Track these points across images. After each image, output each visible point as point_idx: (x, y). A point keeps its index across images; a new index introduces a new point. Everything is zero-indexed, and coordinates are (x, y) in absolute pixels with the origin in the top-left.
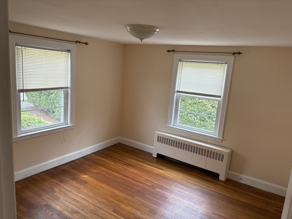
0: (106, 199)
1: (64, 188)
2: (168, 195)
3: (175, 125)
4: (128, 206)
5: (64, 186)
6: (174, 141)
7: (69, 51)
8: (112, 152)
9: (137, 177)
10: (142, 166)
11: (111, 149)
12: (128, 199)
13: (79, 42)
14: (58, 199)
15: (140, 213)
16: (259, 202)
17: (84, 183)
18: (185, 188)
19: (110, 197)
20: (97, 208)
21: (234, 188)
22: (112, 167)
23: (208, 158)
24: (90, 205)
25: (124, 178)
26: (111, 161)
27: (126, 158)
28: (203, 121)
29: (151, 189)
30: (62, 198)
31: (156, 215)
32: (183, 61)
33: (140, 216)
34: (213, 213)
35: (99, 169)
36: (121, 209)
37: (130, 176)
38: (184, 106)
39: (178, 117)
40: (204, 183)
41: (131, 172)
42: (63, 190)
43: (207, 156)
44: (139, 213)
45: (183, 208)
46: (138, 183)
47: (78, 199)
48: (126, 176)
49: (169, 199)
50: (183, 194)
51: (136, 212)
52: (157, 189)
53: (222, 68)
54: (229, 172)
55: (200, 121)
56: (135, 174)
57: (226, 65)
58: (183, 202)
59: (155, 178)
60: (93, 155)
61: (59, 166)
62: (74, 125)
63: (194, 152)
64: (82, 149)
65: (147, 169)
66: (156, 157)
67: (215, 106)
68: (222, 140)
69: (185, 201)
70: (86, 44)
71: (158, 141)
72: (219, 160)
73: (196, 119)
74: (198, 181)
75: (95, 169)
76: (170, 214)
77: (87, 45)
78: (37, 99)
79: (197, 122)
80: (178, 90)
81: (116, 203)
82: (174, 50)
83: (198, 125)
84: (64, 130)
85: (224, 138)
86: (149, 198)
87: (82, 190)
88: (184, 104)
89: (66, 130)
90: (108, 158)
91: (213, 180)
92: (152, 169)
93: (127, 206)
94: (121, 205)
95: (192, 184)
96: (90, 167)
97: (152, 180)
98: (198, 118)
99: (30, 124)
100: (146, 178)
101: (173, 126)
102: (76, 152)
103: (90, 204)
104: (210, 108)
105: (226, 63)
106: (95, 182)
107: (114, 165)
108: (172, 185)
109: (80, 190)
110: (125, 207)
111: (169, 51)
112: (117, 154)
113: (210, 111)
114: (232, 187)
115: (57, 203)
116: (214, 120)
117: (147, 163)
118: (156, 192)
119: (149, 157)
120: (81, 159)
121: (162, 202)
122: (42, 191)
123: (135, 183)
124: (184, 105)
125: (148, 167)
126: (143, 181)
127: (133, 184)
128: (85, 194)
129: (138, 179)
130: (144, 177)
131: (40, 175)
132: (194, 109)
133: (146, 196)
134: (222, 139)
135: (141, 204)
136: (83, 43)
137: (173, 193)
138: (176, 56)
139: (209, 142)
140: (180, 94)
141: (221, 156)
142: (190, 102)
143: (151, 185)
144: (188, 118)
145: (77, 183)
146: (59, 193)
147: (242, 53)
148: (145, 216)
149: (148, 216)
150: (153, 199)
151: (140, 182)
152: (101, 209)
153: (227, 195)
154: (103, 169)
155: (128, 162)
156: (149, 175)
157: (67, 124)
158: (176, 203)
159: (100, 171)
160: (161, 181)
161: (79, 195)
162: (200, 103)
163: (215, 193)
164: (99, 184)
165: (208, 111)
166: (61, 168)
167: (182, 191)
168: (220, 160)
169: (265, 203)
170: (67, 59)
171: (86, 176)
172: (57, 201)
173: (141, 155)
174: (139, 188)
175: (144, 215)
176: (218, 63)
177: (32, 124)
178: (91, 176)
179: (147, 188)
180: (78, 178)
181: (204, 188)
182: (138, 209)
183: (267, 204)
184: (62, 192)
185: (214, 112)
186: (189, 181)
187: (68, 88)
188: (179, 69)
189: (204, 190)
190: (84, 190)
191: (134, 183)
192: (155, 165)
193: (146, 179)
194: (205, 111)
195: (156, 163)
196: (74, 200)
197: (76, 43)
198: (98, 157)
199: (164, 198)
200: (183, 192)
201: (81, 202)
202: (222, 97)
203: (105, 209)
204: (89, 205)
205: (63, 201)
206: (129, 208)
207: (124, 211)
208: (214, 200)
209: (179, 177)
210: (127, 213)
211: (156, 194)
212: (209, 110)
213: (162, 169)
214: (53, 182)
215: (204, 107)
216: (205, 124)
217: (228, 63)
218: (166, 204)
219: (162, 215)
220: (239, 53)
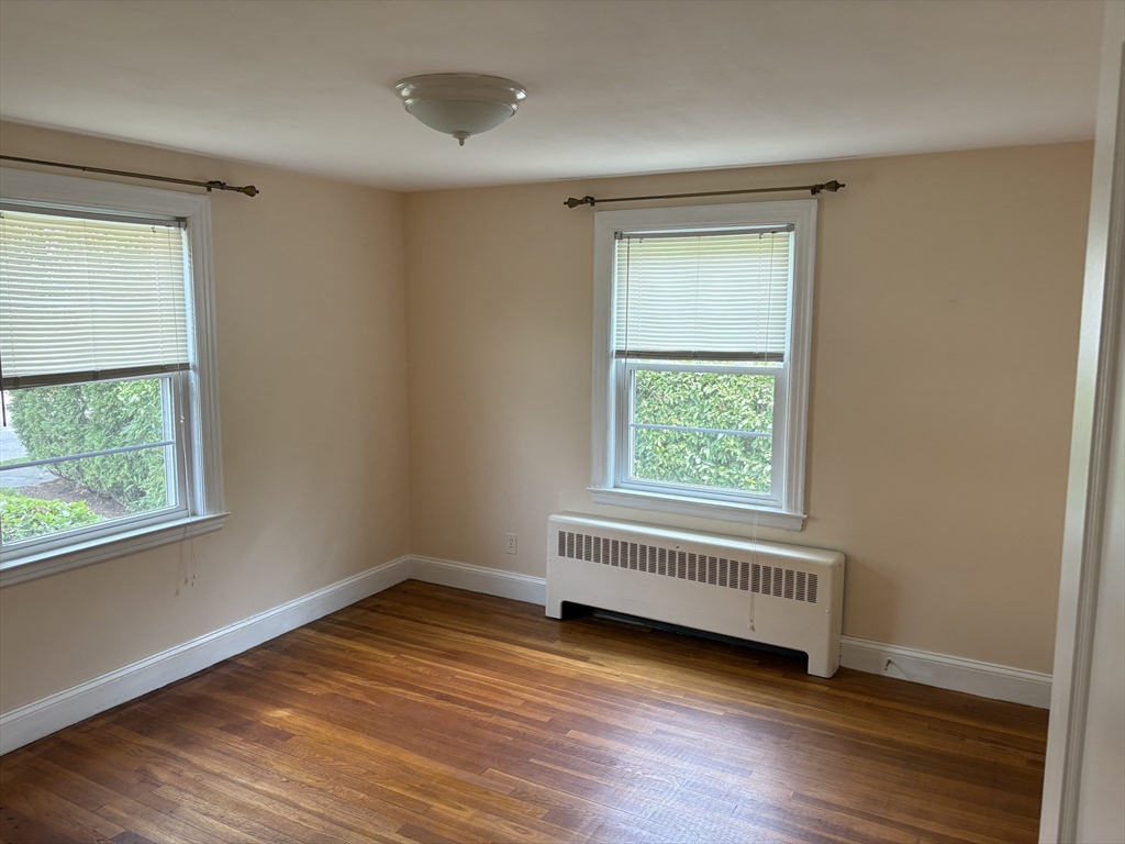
0: (369, 790)
1: (194, 767)
2: (616, 752)
3: (623, 485)
4: (462, 806)
5: (196, 760)
6: (625, 544)
7: (180, 221)
8: (385, 614)
9: (492, 696)
10: (507, 654)
11: (379, 606)
12: (460, 781)
13: (222, 186)
14: (171, 809)
15: (511, 826)
16: (969, 741)
17: (277, 737)
18: (681, 718)
19: (387, 779)
20: (335, 827)
21: (866, 699)
22: (388, 668)
23: (760, 595)
24: (305, 821)
25: (439, 704)
26: (384, 649)
27: (442, 631)
28: (727, 465)
29: (551, 736)
30: (188, 803)
31: (577, 826)
32: (629, 238)
33: (514, 839)
34: (798, 796)
35: (333, 683)
36: (433, 822)
37: (462, 697)
38: (650, 414)
39: (632, 460)
40: (754, 694)
41: (463, 682)
42: (191, 775)
43: (755, 589)
44: (507, 828)
45: (678, 790)
46: (494, 719)
47: (256, 803)
48: (447, 696)
49: (624, 763)
50: (674, 739)
51: (494, 826)
52: (572, 733)
53: (778, 246)
54: (842, 641)
55: (713, 468)
56: (482, 687)
57: (792, 234)
58: (680, 770)
59: (561, 694)
60: (305, 631)
61: (169, 686)
62: (224, 513)
63: (702, 579)
64: (263, 610)
65: (530, 665)
66: (558, 616)
67: (766, 405)
68: (804, 522)
69: (686, 763)
70: (251, 191)
71: (562, 553)
72: (800, 597)
73: (698, 461)
74: (731, 688)
75: (321, 682)
76: (633, 817)
77: (253, 196)
78: (67, 449)
79: (705, 470)
80: (623, 347)
81: (413, 800)
82: (592, 199)
83: (709, 481)
84: (181, 537)
85: (812, 514)
86: (542, 770)
87: (271, 766)
88: (649, 407)
89: (191, 538)
90: (368, 637)
91: (785, 680)
92: (548, 661)
93: (459, 808)
94: (434, 804)
95: (709, 701)
96: (300, 678)
97: (551, 703)
98: (708, 456)
99: (40, 528)
100: (526, 696)
101: (615, 487)
102: (238, 626)
103: (306, 816)
104: (747, 413)
105: (790, 228)
106: (322, 730)
107: (396, 661)
108: (628, 712)
109: (263, 766)
110: (450, 812)
111: (572, 203)
112: (402, 621)
113: (748, 426)
114: (860, 698)
115: (170, 825)
116: (768, 455)
117: (527, 641)
118: (568, 744)
119: (533, 621)
120: (259, 653)
121: (595, 778)
122: (102, 787)
123: (484, 719)
124: (649, 410)
125: (530, 656)
126: (517, 707)
127: (477, 724)
128: (284, 779)
129: (495, 702)
130: (520, 694)
131: (92, 725)
132: (687, 423)
133: (530, 763)
134: (805, 516)
135: (515, 794)
136: (238, 189)
137: (638, 742)
138: (603, 219)
139: (754, 534)
140: (630, 361)
141: (807, 581)
142: (670, 397)
143: (547, 719)
144: (670, 460)
145: (246, 740)
146: (174, 786)
147: (844, 186)
148: (535, 836)
149: (544, 836)
150: (559, 769)
151: (503, 714)
152: (351, 829)
153: (842, 725)
154: (350, 679)
155: (449, 646)
156: (537, 684)
157: (194, 514)
158: (650, 776)
159: (342, 689)
160: (584, 700)
161: (257, 787)
162: (708, 398)
163: (797, 725)
164: (339, 737)
165: (740, 426)
166: (180, 694)
167: (672, 729)
168: (806, 597)
169: (991, 742)
170: (174, 253)
171: (282, 713)
172: (167, 817)
173: (500, 614)
174: (500, 736)
175: (526, 832)
176: (761, 231)
177: (48, 527)
178: (306, 710)
179: (533, 730)
180: (250, 723)
181: (752, 710)
182: (503, 815)
183: (996, 743)
184: (188, 780)
185: (763, 426)
186: (693, 690)
187: (188, 369)
188: (616, 267)
189: (755, 716)
190: (277, 766)
191: (480, 718)
192: (557, 648)
193: (527, 702)
194: (730, 425)
195: (562, 640)
196: (239, 807)
197: (209, 190)
198: (328, 638)
199: (603, 763)
200: (673, 735)
201: (270, 813)
202: (786, 357)
203: (367, 829)
204: (301, 819)
205: (194, 813)
206: (465, 815)
207: (447, 827)
208: (797, 748)
209: (653, 680)
210: (460, 832)
211: (571, 751)
212: (745, 422)
213: (584, 659)
214: (147, 747)
215: (723, 412)
216: (736, 477)
217: (797, 227)
218: (612, 785)
219: (601, 827)
220: (833, 185)
